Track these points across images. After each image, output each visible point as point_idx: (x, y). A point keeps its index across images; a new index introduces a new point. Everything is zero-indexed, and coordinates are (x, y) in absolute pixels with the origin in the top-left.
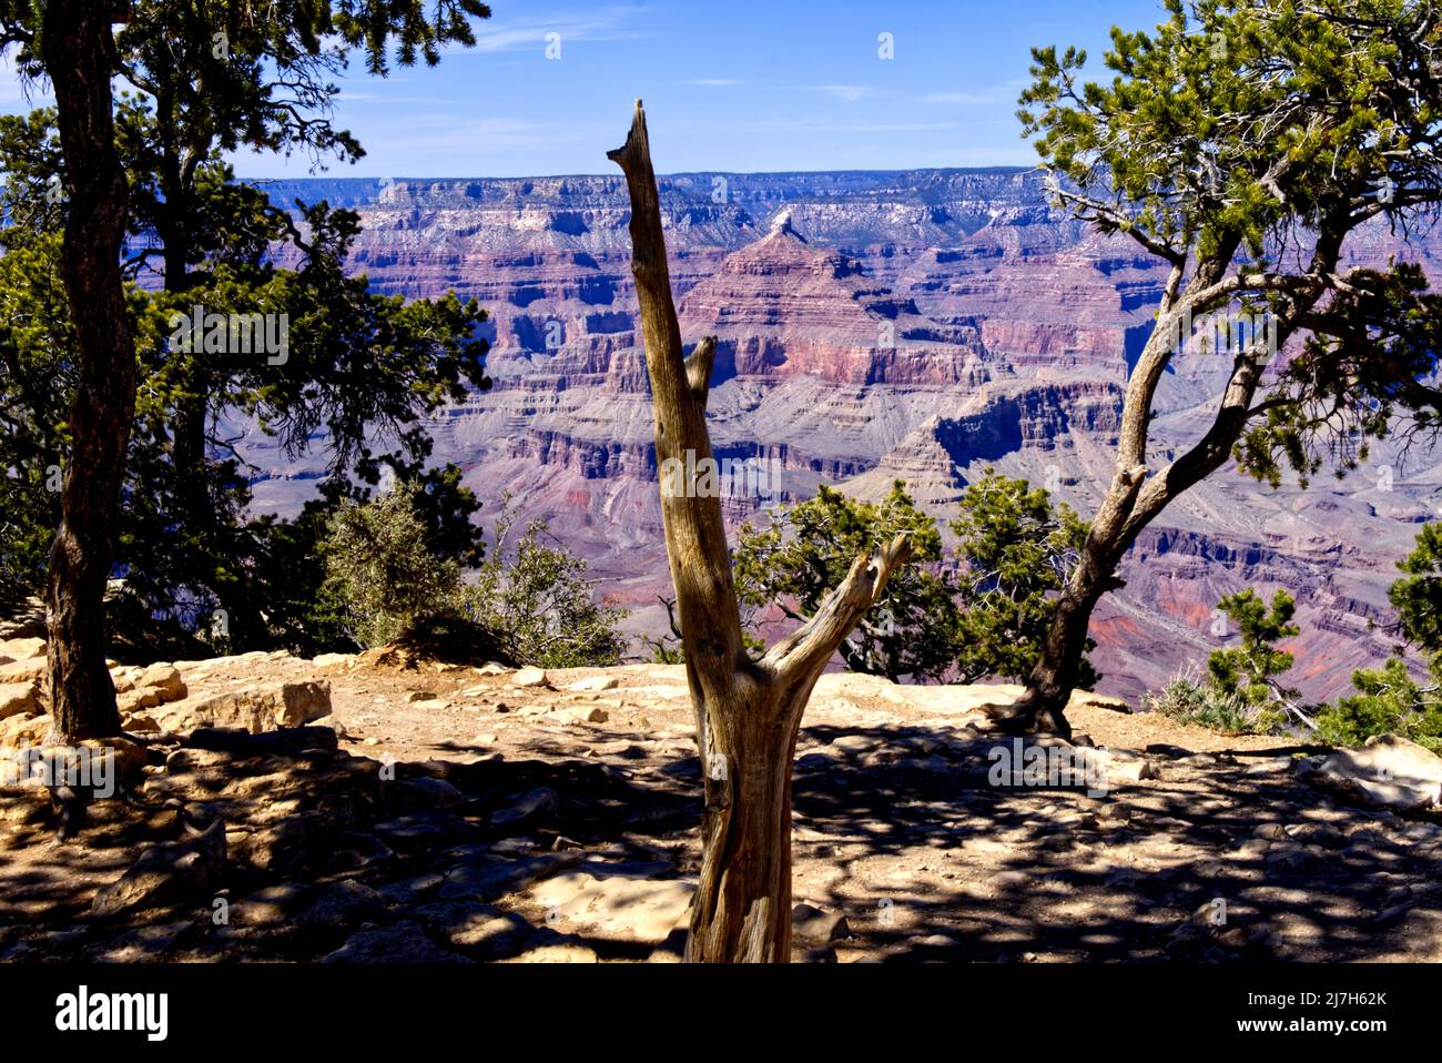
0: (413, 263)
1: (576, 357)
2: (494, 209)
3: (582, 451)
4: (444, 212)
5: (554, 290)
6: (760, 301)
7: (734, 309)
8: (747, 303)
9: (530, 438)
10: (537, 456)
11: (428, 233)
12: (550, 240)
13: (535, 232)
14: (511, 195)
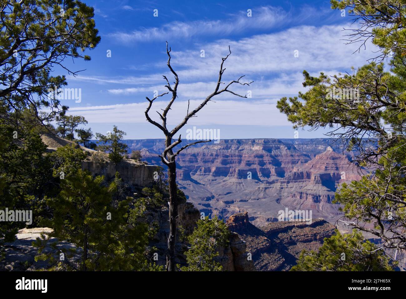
0: (232, 156)
1: (291, 177)
2: (247, 145)
3: (312, 196)
4: (232, 146)
5: (267, 162)
6: (333, 165)
7: (328, 167)
8: (330, 166)
9: (296, 194)
10: (298, 197)
11: (230, 150)
12: (264, 152)
13: (260, 150)
14: (250, 142)
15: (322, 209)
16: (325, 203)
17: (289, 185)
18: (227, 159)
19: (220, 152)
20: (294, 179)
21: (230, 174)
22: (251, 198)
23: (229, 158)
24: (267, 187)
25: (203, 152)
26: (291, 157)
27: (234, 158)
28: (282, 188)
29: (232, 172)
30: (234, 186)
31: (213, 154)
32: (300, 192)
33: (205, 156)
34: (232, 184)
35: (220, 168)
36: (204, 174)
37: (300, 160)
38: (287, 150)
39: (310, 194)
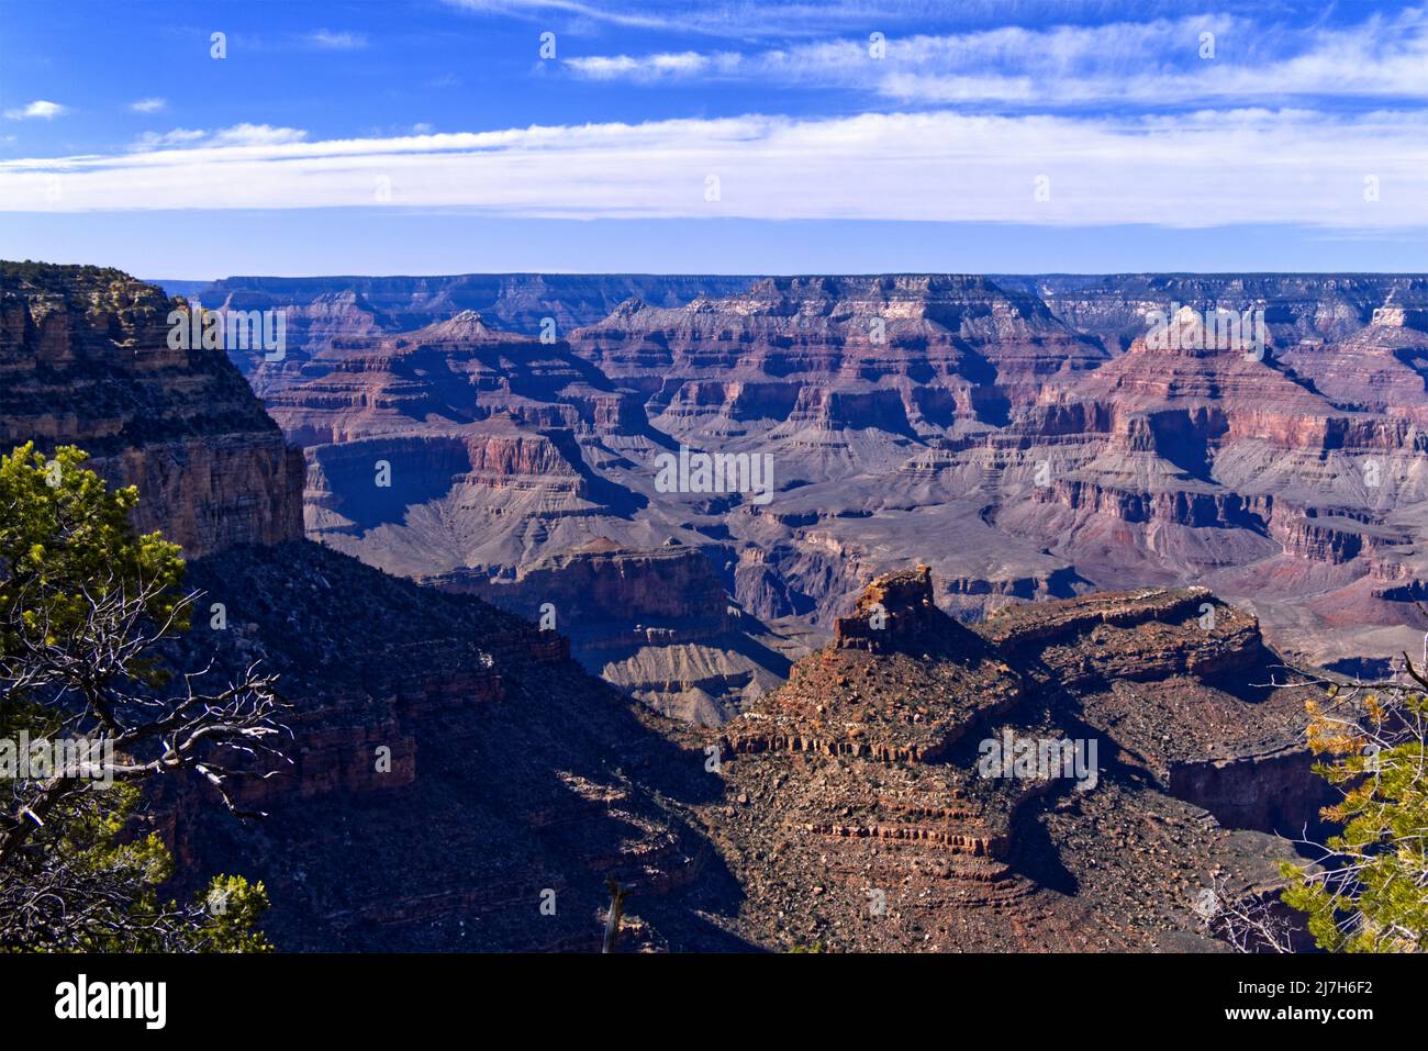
0: (804, 343)
1: (1035, 422)
2: (862, 300)
3: (1119, 498)
4: (805, 302)
5: (939, 366)
6: (1201, 378)
7: (1180, 384)
8: (1189, 380)
9: (1057, 487)
10: (1066, 501)
11: (795, 319)
12: (929, 327)
13: (913, 320)
14: (875, 289)
15: (1157, 545)
16: (1166, 523)
17: (1027, 453)
18: (785, 351)
19: (759, 327)
20: (1046, 431)
21: (800, 409)
22: (883, 503)
23: (793, 349)
24: (944, 460)
25: (693, 323)
26: (1033, 347)
27: (811, 349)
28: (1001, 466)
29: (807, 404)
30: (815, 454)
31: (731, 332)
32: (1074, 480)
33: (699, 339)
34: (808, 448)
35: (759, 386)
36: (697, 408)
37: (1067, 358)
38: (1016, 318)
39: (1110, 490)
